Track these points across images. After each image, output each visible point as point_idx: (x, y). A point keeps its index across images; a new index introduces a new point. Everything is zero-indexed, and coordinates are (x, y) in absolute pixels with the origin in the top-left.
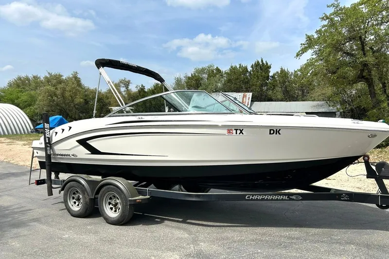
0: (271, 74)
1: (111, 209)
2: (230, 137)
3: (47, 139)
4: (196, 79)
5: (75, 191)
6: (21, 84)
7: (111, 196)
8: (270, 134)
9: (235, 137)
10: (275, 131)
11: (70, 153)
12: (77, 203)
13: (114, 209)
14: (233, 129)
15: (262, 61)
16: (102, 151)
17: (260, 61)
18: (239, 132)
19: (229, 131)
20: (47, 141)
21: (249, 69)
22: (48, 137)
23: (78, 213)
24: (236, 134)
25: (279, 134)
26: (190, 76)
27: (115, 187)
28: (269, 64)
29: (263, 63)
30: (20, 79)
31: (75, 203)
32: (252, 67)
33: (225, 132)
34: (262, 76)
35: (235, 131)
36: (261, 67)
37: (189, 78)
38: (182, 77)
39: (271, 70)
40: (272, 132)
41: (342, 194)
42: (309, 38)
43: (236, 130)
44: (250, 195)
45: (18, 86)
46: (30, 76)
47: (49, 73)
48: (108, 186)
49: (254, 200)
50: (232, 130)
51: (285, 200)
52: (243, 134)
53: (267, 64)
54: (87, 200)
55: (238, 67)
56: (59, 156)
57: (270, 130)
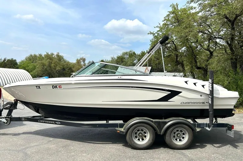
6: (32, 59)
30: (31, 55)
45: (30, 60)
46: (37, 54)
47: (47, 53)
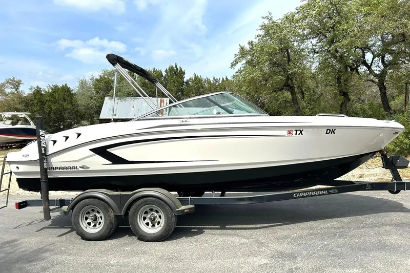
0: (185, 80)
1: (148, 224)
2: (290, 138)
3: (43, 149)
4: (106, 82)
5: (89, 210)
7: (148, 209)
8: (327, 133)
9: (295, 137)
10: (331, 130)
11: (78, 165)
12: (92, 224)
13: (150, 225)
14: (294, 130)
15: (176, 66)
16: (129, 160)
17: (174, 66)
18: (298, 132)
19: (290, 133)
20: (43, 152)
21: (164, 74)
22: (44, 147)
23: (98, 235)
24: (296, 134)
25: (334, 133)
26: (98, 78)
27: (155, 199)
28: (183, 70)
29: (177, 69)
31: (89, 224)
32: (166, 71)
33: (285, 132)
34: (178, 82)
35: (294, 132)
36: (175, 73)
37: (97, 80)
38: (88, 79)
39: (185, 75)
40: (328, 131)
41: (366, 185)
42: (242, 49)
43: (296, 131)
44: (297, 193)
48: (146, 199)
49: (301, 197)
50: (292, 131)
51: (326, 194)
52: (302, 134)
53: (181, 69)
54: (112, 218)
55: (152, 70)
56: (58, 170)
57: (327, 130)
